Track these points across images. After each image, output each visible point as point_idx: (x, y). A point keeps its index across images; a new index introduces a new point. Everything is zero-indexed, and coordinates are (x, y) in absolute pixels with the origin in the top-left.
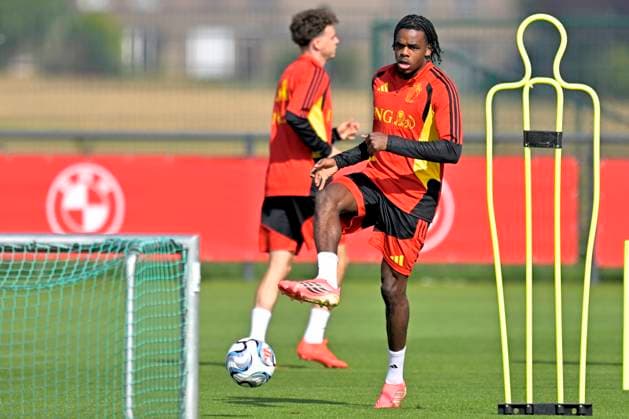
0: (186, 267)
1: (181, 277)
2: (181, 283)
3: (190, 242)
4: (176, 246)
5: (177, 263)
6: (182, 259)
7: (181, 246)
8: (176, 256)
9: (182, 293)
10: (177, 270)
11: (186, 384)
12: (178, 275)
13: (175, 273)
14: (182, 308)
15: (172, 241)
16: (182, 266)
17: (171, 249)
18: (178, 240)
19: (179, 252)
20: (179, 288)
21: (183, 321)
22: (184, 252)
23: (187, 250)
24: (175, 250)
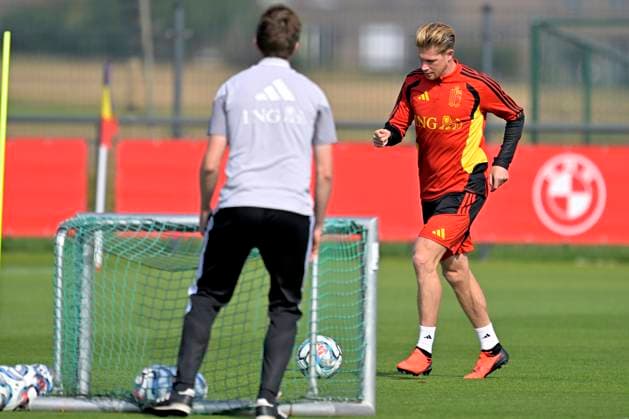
0: (366, 247)
1: (362, 256)
2: (362, 262)
3: (370, 224)
4: (357, 228)
5: (358, 243)
6: (362, 239)
7: (361, 227)
8: (357, 237)
9: (363, 271)
10: (358, 249)
11: (365, 355)
12: (359, 254)
13: (356, 253)
14: (362, 284)
15: (353, 223)
16: (363, 246)
17: (352, 230)
18: (359, 222)
19: (359, 233)
20: (359, 266)
21: (363, 297)
22: (364, 233)
23: (367, 231)
24: (355, 231)
